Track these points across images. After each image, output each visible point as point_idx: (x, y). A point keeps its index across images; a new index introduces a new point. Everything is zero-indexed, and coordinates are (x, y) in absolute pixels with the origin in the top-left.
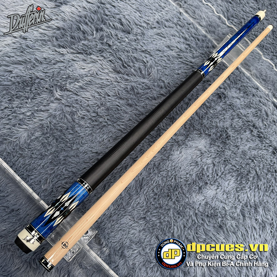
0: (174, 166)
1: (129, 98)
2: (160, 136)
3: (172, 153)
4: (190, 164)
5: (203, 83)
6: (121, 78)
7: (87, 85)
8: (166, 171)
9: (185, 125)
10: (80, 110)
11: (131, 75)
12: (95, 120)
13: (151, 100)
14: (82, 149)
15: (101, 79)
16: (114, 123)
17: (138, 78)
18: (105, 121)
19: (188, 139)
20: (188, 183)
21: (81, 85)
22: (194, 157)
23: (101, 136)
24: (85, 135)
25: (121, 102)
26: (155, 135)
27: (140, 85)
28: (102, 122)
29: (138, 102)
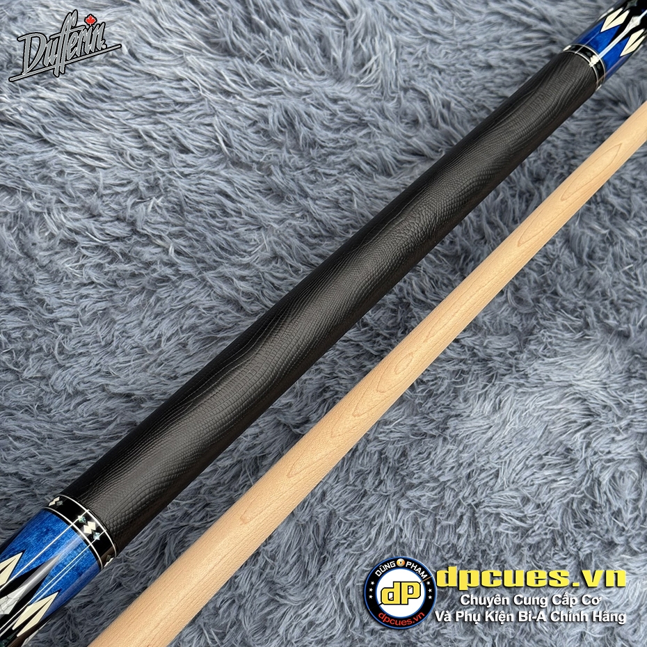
0: (470, 465)
1: (274, 164)
2: (407, 331)
3: (460, 406)
4: (540, 457)
5: (597, 111)
6: (238, 75)
7: (91, 102)
8: (431, 485)
9: (515, 285)
10: (55, 207)
11: (284, 64)
12: (124, 255)
13: (369, 176)
14: (60, 379)
15: (150, 76)
16: (206, 269)
17: (314, 77)
18: (165, 258)
19: (532, 347)
20: (530, 540)
21: (64, 99)
22: (556, 429)
23: (146, 322)
24: (75, 316)
25: (239, 177)
26: (387, 328)
27: (320, 106)
28: (154, 263)
29: (313, 182)
